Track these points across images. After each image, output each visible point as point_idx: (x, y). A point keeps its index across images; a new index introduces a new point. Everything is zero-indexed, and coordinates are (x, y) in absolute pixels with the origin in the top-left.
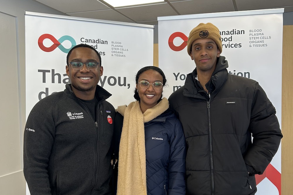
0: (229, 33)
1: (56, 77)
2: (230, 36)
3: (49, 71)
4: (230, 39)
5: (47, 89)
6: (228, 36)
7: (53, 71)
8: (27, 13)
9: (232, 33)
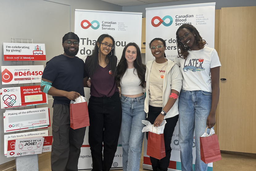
0: (184, 17)
1: (89, 42)
2: (185, 18)
3: (86, 39)
4: (185, 20)
5: (84, 48)
6: (184, 18)
7: (88, 38)
8: (76, 10)
9: (186, 16)
